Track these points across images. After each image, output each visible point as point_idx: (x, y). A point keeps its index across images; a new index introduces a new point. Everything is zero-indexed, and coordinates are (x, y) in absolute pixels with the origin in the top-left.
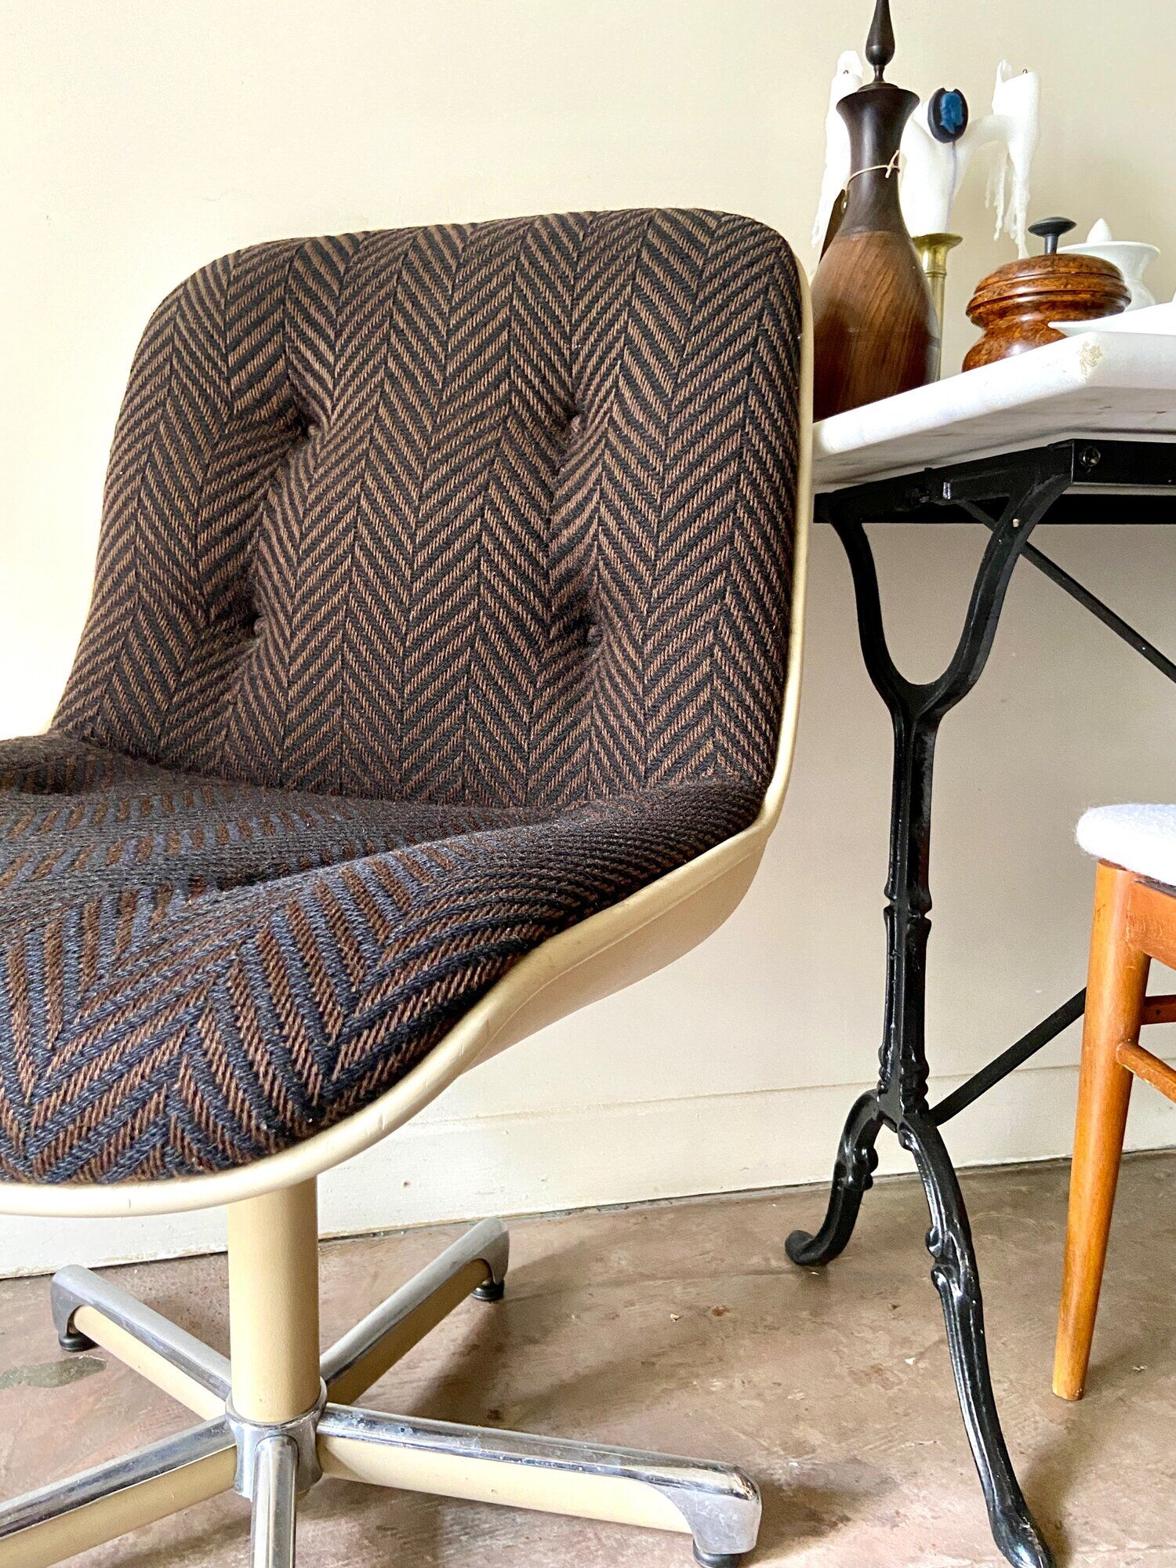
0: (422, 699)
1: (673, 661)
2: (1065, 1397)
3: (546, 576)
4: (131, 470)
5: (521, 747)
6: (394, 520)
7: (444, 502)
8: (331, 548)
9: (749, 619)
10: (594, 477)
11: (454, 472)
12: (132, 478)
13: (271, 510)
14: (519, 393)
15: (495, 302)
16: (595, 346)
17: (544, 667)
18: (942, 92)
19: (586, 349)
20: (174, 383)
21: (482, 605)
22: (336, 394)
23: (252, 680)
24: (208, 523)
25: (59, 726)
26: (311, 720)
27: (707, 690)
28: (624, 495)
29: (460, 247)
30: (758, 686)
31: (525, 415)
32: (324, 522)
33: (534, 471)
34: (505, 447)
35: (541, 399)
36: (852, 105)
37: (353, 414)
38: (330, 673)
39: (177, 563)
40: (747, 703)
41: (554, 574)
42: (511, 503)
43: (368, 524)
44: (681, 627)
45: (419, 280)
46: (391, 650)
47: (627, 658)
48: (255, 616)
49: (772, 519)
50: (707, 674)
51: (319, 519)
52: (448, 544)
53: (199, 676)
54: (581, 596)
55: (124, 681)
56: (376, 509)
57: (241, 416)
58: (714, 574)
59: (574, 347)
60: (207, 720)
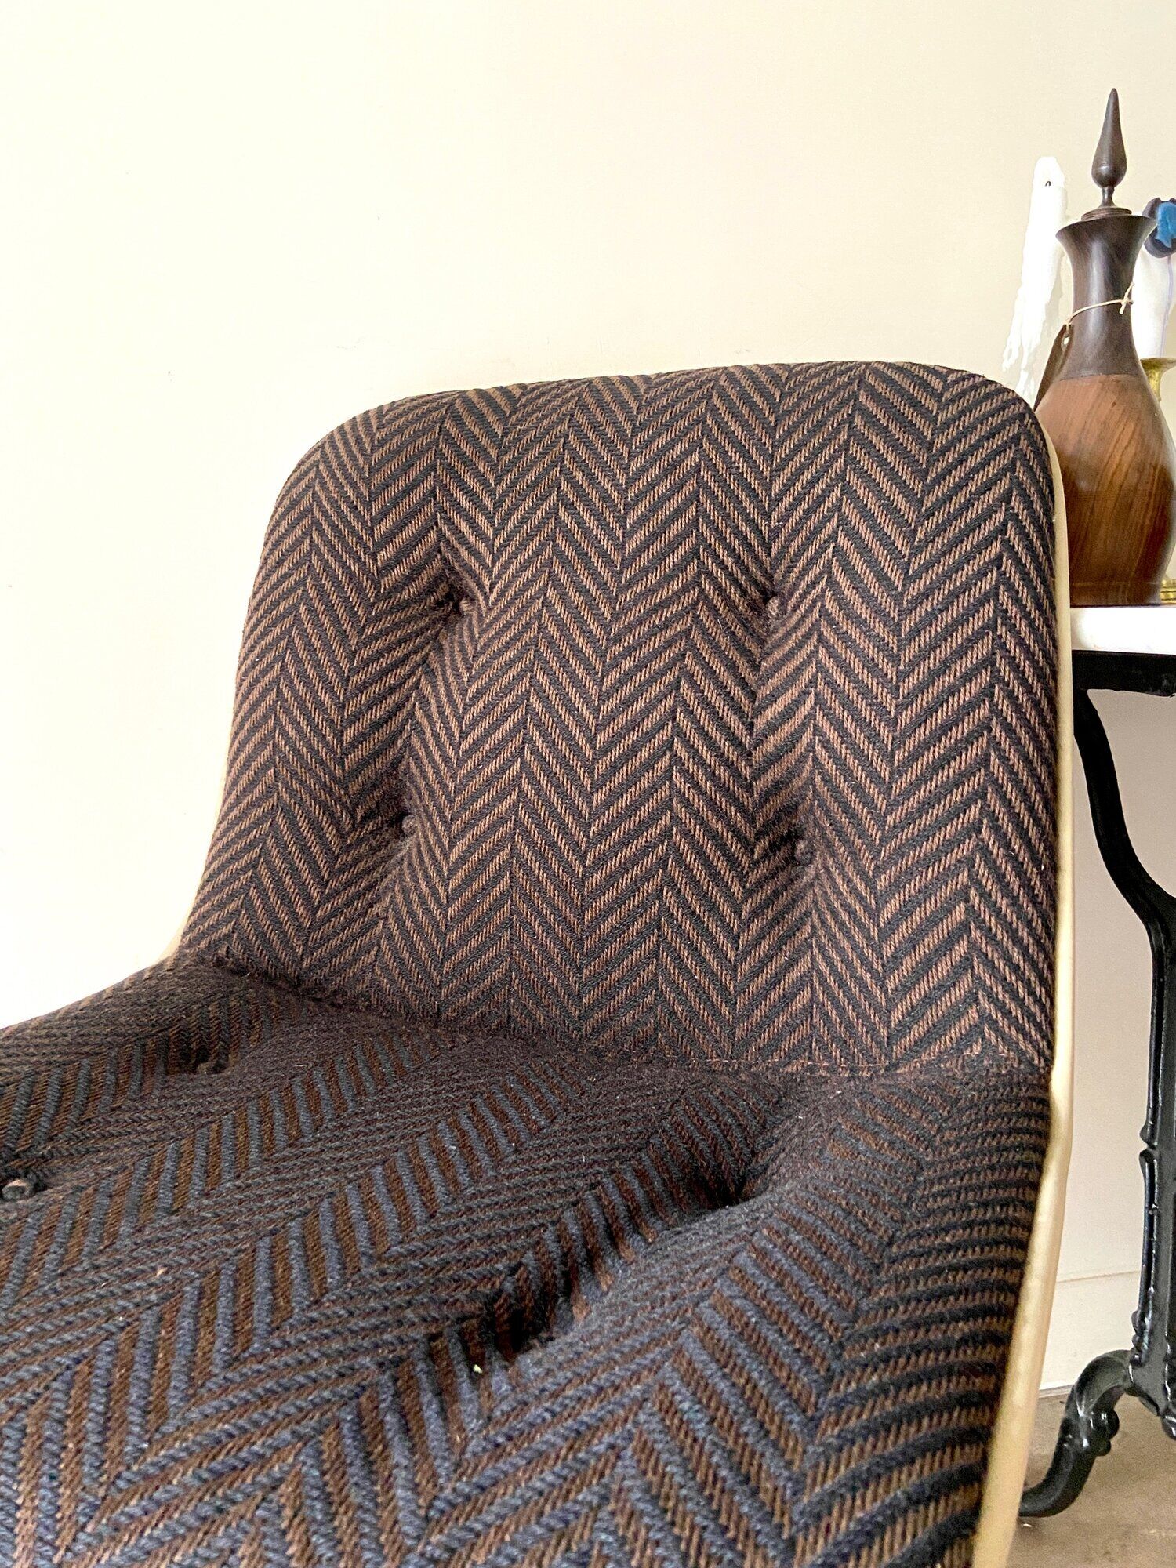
0: (606, 927)
1: (916, 902)
3: (749, 788)
4: (270, 657)
5: (726, 989)
6: (569, 721)
7: (628, 703)
8: (496, 751)
9: (1012, 858)
10: (806, 676)
11: (638, 668)
12: (270, 666)
13: (425, 703)
14: (710, 574)
15: (680, 472)
16: (800, 524)
17: (749, 893)
18: (1157, 202)
19: (789, 526)
20: (314, 559)
21: (676, 820)
22: (496, 570)
23: (405, 891)
24: (355, 717)
25: (190, 945)
26: (474, 943)
27: (964, 943)
28: (846, 704)
29: (635, 406)
30: (1027, 939)
31: (717, 600)
32: (488, 720)
33: (732, 667)
34: (696, 636)
35: (735, 582)
36: (1077, 235)
37: (516, 596)
38: (496, 891)
39: (322, 762)
40: (1015, 961)
41: (759, 785)
42: (707, 704)
43: (539, 725)
45: (589, 445)
46: (568, 868)
47: (853, 890)
48: (404, 813)
49: (1034, 738)
50: (961, 923)
51: (482, 715)
52: (634, 750)
53: (347, 885)
54: (791, 810)
55: (263, 895)
56: (550, 709)
57: (388, 595)
58: (967, 804)
59: (774, 524)
60: (354, 938)
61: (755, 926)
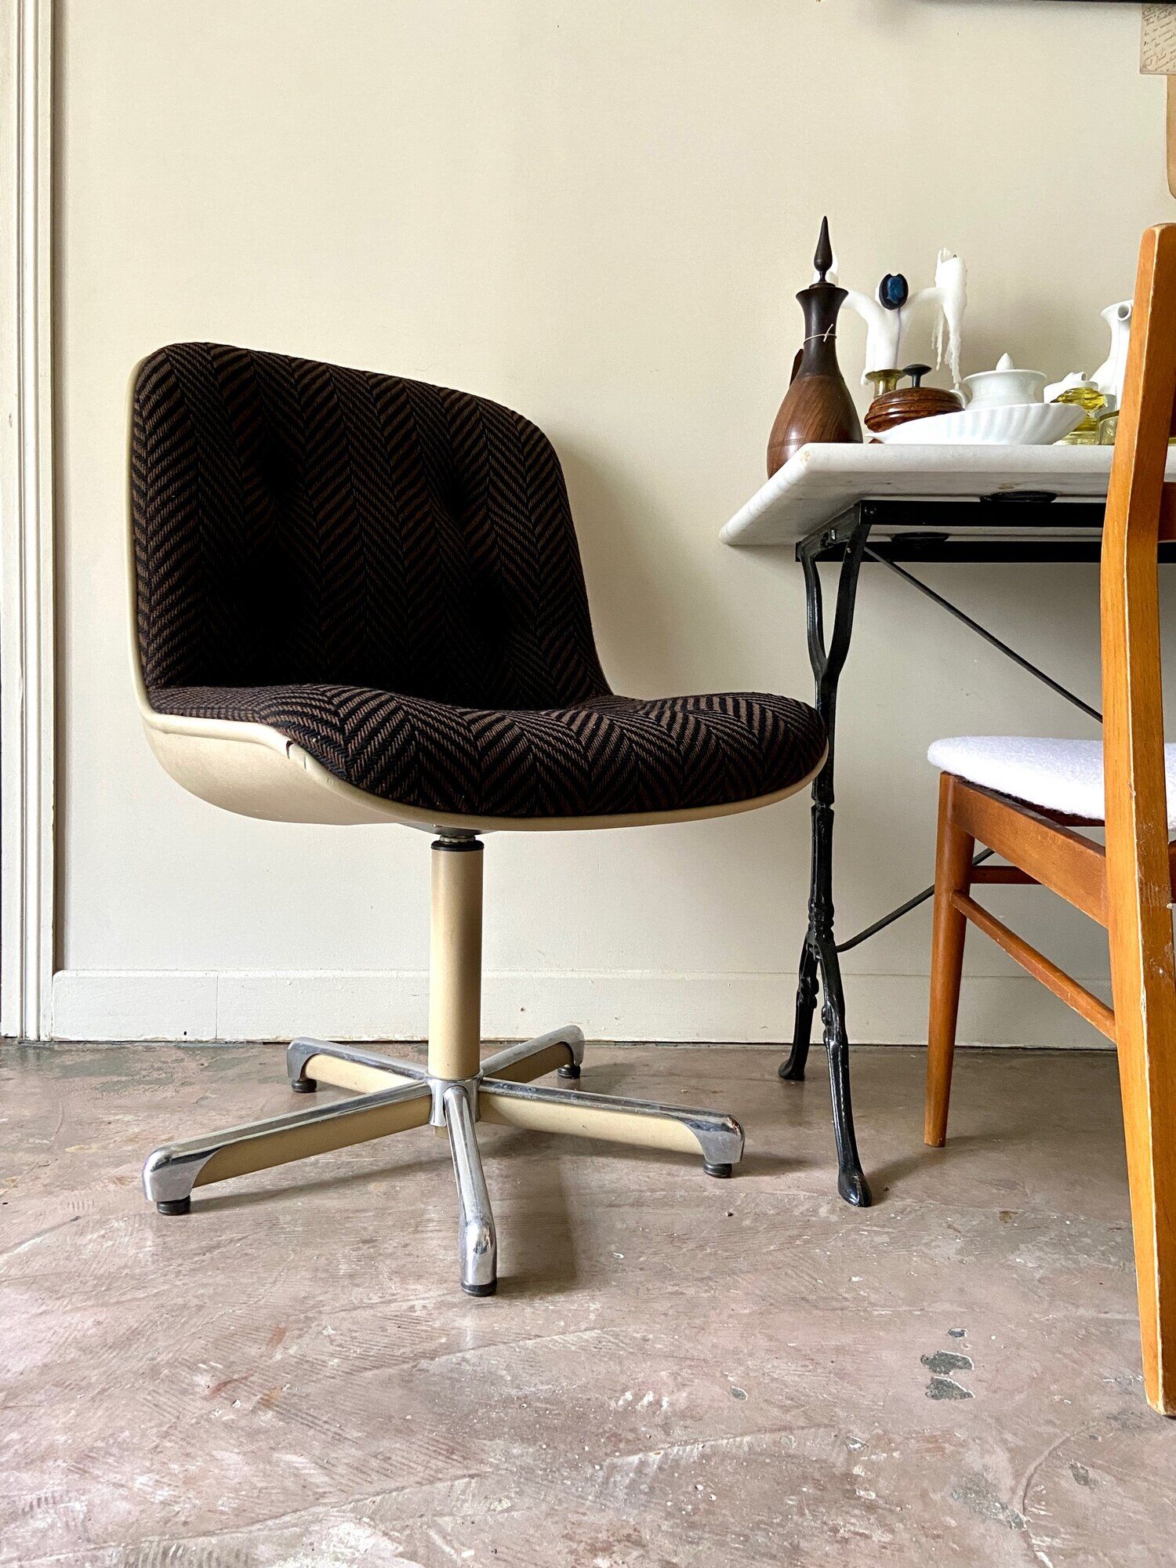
2: (930, 1143)
18: (889, 276)
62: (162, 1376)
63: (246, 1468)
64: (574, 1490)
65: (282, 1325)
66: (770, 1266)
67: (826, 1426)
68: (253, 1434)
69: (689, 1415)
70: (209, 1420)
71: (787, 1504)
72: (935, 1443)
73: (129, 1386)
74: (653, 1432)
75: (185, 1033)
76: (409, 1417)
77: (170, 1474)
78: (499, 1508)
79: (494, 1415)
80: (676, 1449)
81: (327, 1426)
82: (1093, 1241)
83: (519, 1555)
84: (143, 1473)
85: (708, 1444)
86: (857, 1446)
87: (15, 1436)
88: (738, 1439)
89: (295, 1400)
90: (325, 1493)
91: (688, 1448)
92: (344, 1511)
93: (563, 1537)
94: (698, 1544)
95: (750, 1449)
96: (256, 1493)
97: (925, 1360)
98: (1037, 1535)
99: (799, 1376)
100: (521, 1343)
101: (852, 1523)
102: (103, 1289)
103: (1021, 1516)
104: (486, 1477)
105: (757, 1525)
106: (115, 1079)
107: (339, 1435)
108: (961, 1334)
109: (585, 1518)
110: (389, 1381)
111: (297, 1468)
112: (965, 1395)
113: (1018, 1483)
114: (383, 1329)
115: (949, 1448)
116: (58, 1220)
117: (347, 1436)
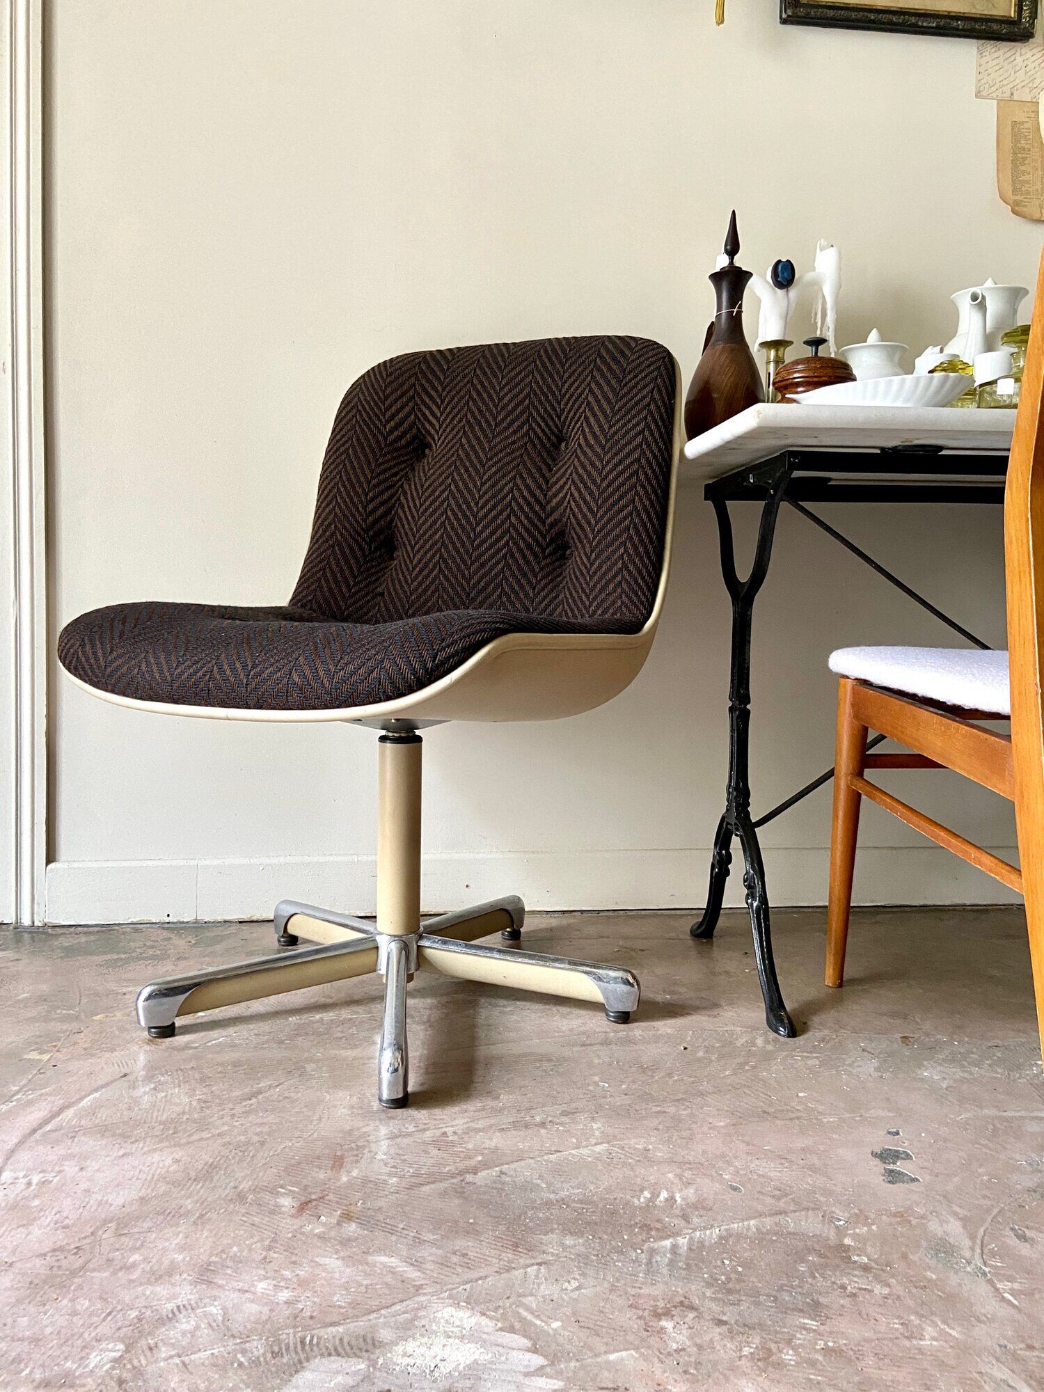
0: (479, 587)
1: (604, 562)
2: (832, 985)
3: (544, 523)
4: (335, 473)
6: (467, 496)
7: (493, 486)
8: (435, 511)
9: (642, 541)
10: (569, 471)
11: (499, 471)
12: (335, 477)
13: (405, 493)
14: (533, 430)
15: (523, 384)
16: (572, 406)
17: (542, 569)
18: (779, 261)
19: (568, 408)
20: (357, 428)
21: (512, 538)
22: (440, 432)
23: (393, 581)
24: (372, 500)
26: (422, 600)
27: (620, 576)
28: (582, 480)
29: (507, 356)
30: (645, 574)
31: (536, 442)
32: (432, 498)
33: (540, 470)
34: (525, 457)
35: (545, 434)
36: (716, 278)
37: (449, 443)
38: (432, 576)
39: (356, 520)
40: (639, 582)
41: (548, 522)
42: (527, 486)
43: (454, 498)
44: (608, 546)
45: (485, 373)
46: (464, 562)
47: (583, 562)
48: (395, 548)
49: (655, 492)
50: (620, 568)
51: (430, 496)
52: (495, 507)
53: (366, 578)
54: (562, 533)
55: (327, 581)
56: (459, 491)
57: (391, 444)
58: (625, 518)
59: (562, 407)
60: (368, 602)
61: (544, 582)
62: (248, 1200)
63: (348, 1270)
64: (625, 1270)
65: (339, 1153)
66: (730, 1088)
67: (813, 1209)
68: (346, 1242)
69: (700, 1206)
70: (303, 1234)
71: (799, 1270)
72: (902, 1216)
73: (223, 1210)
74: (676, 1221)
75: (168, 915)
76: (471, 1221)
77: (285, 1279)
78: (570, 1288)
79: (541, 1215)
80: (698, 1233)
81: (406, 1232)
82: (980, 1056)
83: (598, 1323)
84: (260, 1280)
85: (723, 1228)
86: (842, 1223)
87: (136, 1257)
88: (746, 1223)
89: (370, 1213)
90: (422, 1285)
91: (708, 1232)
92: (442, 1299)
93: (629, 1306)
94: (738, 1305)
95: (757, 1230)
96: (363, 1289)
97: (875, 1155)
98: (1000, 1281)
99: (780, 1171)
100: (546, 1157)
101: (855, 1282)
102: (171, 1132)
103: (984, 1268)
104: (552, 1265)
105: (781, 1289)
106: (115, 956)
107: (418, 1238)
108: (897, 1133)
109: (643, 1291)
110: (444, 1194)
111: (392, 1267)
112: (914, 1180)
113: (974, 1243)
114: (426, 1152)
115: (914, 1222)
116: (110, 1078)
117: (425, 1238)
